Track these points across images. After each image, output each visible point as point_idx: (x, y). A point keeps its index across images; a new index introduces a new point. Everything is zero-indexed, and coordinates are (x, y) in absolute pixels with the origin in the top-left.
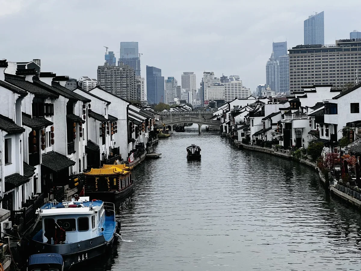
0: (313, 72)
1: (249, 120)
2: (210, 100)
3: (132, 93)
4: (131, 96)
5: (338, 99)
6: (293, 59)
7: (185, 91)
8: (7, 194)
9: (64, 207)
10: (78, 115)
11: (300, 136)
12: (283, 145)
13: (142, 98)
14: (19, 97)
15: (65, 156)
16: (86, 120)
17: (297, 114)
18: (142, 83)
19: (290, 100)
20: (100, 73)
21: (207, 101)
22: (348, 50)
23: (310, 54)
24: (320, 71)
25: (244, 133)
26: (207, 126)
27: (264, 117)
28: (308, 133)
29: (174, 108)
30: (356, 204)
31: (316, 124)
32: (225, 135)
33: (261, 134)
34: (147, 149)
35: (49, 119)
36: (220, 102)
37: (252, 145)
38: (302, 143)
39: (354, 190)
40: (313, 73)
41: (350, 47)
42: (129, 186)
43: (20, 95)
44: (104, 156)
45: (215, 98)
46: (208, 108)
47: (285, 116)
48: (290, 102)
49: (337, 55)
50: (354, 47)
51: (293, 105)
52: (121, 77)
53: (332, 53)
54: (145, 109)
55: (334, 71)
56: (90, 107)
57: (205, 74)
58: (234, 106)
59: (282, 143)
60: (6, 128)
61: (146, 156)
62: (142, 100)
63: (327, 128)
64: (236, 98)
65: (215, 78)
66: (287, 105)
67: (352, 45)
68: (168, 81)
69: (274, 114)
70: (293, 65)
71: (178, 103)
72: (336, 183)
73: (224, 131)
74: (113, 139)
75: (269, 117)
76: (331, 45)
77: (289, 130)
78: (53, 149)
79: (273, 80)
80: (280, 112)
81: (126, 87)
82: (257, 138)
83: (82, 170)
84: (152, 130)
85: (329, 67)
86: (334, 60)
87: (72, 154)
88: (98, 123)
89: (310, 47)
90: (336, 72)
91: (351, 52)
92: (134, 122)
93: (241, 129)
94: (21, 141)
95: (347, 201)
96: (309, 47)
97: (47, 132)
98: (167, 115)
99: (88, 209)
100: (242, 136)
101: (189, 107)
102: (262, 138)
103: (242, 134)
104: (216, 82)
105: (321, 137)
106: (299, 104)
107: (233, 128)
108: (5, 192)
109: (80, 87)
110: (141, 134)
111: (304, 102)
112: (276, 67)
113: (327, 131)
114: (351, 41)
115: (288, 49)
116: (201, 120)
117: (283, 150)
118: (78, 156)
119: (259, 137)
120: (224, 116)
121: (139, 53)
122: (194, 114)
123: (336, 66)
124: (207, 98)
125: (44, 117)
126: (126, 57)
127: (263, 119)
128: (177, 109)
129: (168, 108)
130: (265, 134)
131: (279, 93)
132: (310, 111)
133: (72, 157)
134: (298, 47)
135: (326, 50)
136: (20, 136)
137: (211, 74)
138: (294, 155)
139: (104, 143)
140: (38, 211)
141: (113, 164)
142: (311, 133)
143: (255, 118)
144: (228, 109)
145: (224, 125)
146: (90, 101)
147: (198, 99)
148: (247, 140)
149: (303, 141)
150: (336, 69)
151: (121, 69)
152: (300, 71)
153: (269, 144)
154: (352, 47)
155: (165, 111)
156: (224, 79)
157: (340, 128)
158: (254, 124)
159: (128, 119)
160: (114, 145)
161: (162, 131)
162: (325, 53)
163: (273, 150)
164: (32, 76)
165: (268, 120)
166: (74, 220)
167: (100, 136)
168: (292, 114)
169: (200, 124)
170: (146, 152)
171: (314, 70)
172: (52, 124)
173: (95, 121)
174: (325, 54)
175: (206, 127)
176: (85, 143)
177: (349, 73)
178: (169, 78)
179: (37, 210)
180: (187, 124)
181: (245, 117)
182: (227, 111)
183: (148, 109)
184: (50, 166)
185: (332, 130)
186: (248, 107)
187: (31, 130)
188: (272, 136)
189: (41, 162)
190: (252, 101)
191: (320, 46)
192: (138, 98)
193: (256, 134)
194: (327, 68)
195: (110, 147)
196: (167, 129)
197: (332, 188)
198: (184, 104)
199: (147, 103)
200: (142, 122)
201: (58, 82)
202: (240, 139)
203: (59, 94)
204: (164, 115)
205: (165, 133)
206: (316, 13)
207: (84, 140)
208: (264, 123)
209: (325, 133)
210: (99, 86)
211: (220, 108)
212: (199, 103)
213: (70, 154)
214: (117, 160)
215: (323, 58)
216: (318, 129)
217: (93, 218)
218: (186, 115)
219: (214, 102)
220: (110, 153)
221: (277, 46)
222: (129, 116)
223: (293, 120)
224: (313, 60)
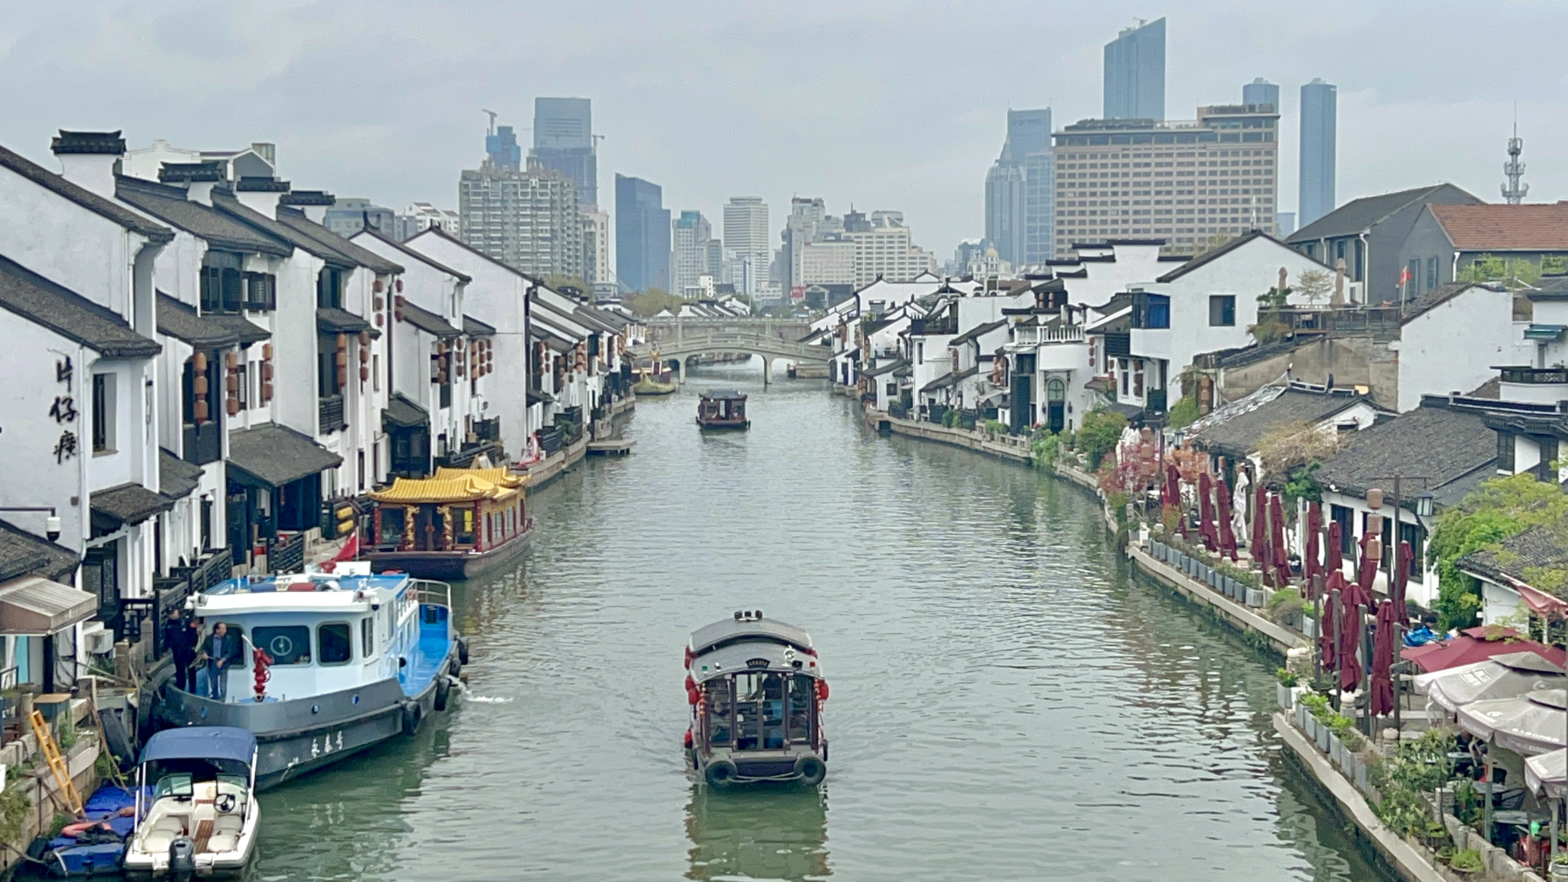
0: (1126, 203)
1: (909, 344)
2: (808, 286)
3: (569, 257)
4: (563, 268)
5: (1173, 282)
6: (1067, 162)
7: (733, 255)
8: (101, 546)
9: (273, 589)
10: (359, 314)
11: (1060, 394)
12: (1007, 422)
13: (599, 275)
14: (145, 244)
15: (311, 439)
16: (384, 329)
17: (1053, 328)
18: (599, 226)
19: (1035, 284)
20: (468, 193)
21: (800, 288)
22: (1234, 138)
23: (1117, 148)
24: (1148, 203)
25: (895, 385)
26: (792, 362)
27: (954, 337)
28: (1086, 387)
29: (692, 305)
30: (1196, 599)
31: (1110, 358)
32: (840, 391)
33: (945, 387)
34: (591, 428)
35: (260, 321)
36: (838, 292)
37: (918, 421)
38: (1067, 417)
39: (1192, 556)
40: (1125, 208)
41: (1242, 131)
42: (515, 536)
43: (146, 240)
44: (446, 444)
45: (824, 280)
46: (800, 306)
47: (1016, 333)
48: (1036, 291)
49: (1201, 154)
50: (1251, 130)
51: (1046, 301)
52: (532, 208)
53: (1186, 147)
54: (600, 308)
55: (1191, 202)
56: (399, 290)
57: (797, 204)
58: (871, 303)
59: (1005, 417)
60: (93, 339)
61: (588, 448)
62: (599, 281)
63: (1140, 372)
64: (880, 278)
65: (828, 218)
66: (1028, 300)
67: (1247, 122)
68: (680, 224)
69: (986, 328)
70: (1067, 181)
71: (711, 293)
72: (1144, 535)
73: (840, 377)
74: (479, 390)
75: (972, 336)
76: (1183, 124)
77: (1028, 378)
78: (272, 415)
79: (1006, 227)
80: (1005, 322)
81: (551, 239)
82: (932, 401)
83: (368, 484)
84: (617, 369)
85: (1175, 188)
86: (1190, 169)
87: (336, 435)
88: (428, 342)
89: (1121, 127)
90: (1196, 206)
91: (1241, 146)
92: (551, 341)
93: (888, 371)
94: (149, 384)
95: (1172, 589)
96: (1112, 127)
97: (252, 363)
98: (670, 328)
99: (351, 594)
100: (889, 393)
101: (743, 306)
102: (948, 399)
103: (889, 386)
104: (829, 231)
105: (1121, 399)
106: (1062, 296)
107: (865, 367)
108: (92, 539)
109: (373, 228)
110: (571, 379)
111: (1075, 291)
112: (1016, 187)
113: (1139, 379)
114: (1244, 112)
115: (1053, 131)
116: (770, 341)
117: (1008, 436)
118: (354, 437)
119: (940, 398)
120: (841, 333)
121: (593, 133)
122: (753, 325)
123: (1197, 188)
124: (802, 278)
125: (241, 314)
126: (552, 144)
127: (952, 343)
128: (702, 309)
129: (674, 307)
130: (958, 389)
131: (1023, 268)
132: (1094, 320)
133: (333, 442)
134: (1082, 125)
135: (1167, 137)
136: (145, 368)
137: (817, 204)
138: (1039, 452)
139: (446, 400)
140: (193, 602)
141: (467, 467)
142: (1094, 384)
143: (928, 337)
144: (855, 312)
145: (841, 359)
146: (400, 270)
147: (773, 283)
148: (903, 408)
149: (1070, 410)
150: (1197, 197)
151: (534, 181)
152: (1088, 199)
153: (968, 419)
154: (1246, 131)
155: (665, 313)
156: (854, 221)
157: (1174, 371)
158: (924, 358)
159: (529, 331)
160: (481, 411)
161: (649, 374)
162: (1164, 146)
163: (980, 437)
164: (210, 186)
165: (966, 344)
166: (306, 630)
167: (434, 380)
168: (1038, 328)
169: (768, 356)
170: (587, 436)
171: (1131, 198)
172: (267, 335)
173: (417, 334)
174: (1164, 148)
175: (788, 365)
176: (381, 401)
177: (1235, 211)
178: (684, 214)
179: (189, 598)
180: (734, 357)
181: (901, 334)
182: (851, 319)
183: (611, 307)
184: (258, 467)
185: (1152, 379)
186: (913, 305)
187: (189, 350)
188: (976, 393)
189: (226, 453)
190: (928, 288)
191: (1150, 123)
192: (586, 273)
193: (931, 388)
194: (1169, 193)
195: (467, 418)
196: (665, 370)
197: (1133, 551)
198: (729, 296)
199: (614, 291)
200: (577, 345)
201: (299, 208)
202: (883, 400)
203: (293, 245)
204: (661, 328)
205: (661, 382)
206: (1142, 22)
207: (376, 389)
208: (956, 354)
209: (1132, 385)
210: (439, 227)
211: (833, 310)
212: (777, 293)
213: (329, 432)
214: (481, 455)
215: (1159, 160)
216: (1112, 373)
217: (367, 625)
218: (727, 329)
219: (822, 290)
220: (467, 436)
221: (1021, 123)
222: (533, 321)
223: (1040, 345)
224: (1126, 165)
